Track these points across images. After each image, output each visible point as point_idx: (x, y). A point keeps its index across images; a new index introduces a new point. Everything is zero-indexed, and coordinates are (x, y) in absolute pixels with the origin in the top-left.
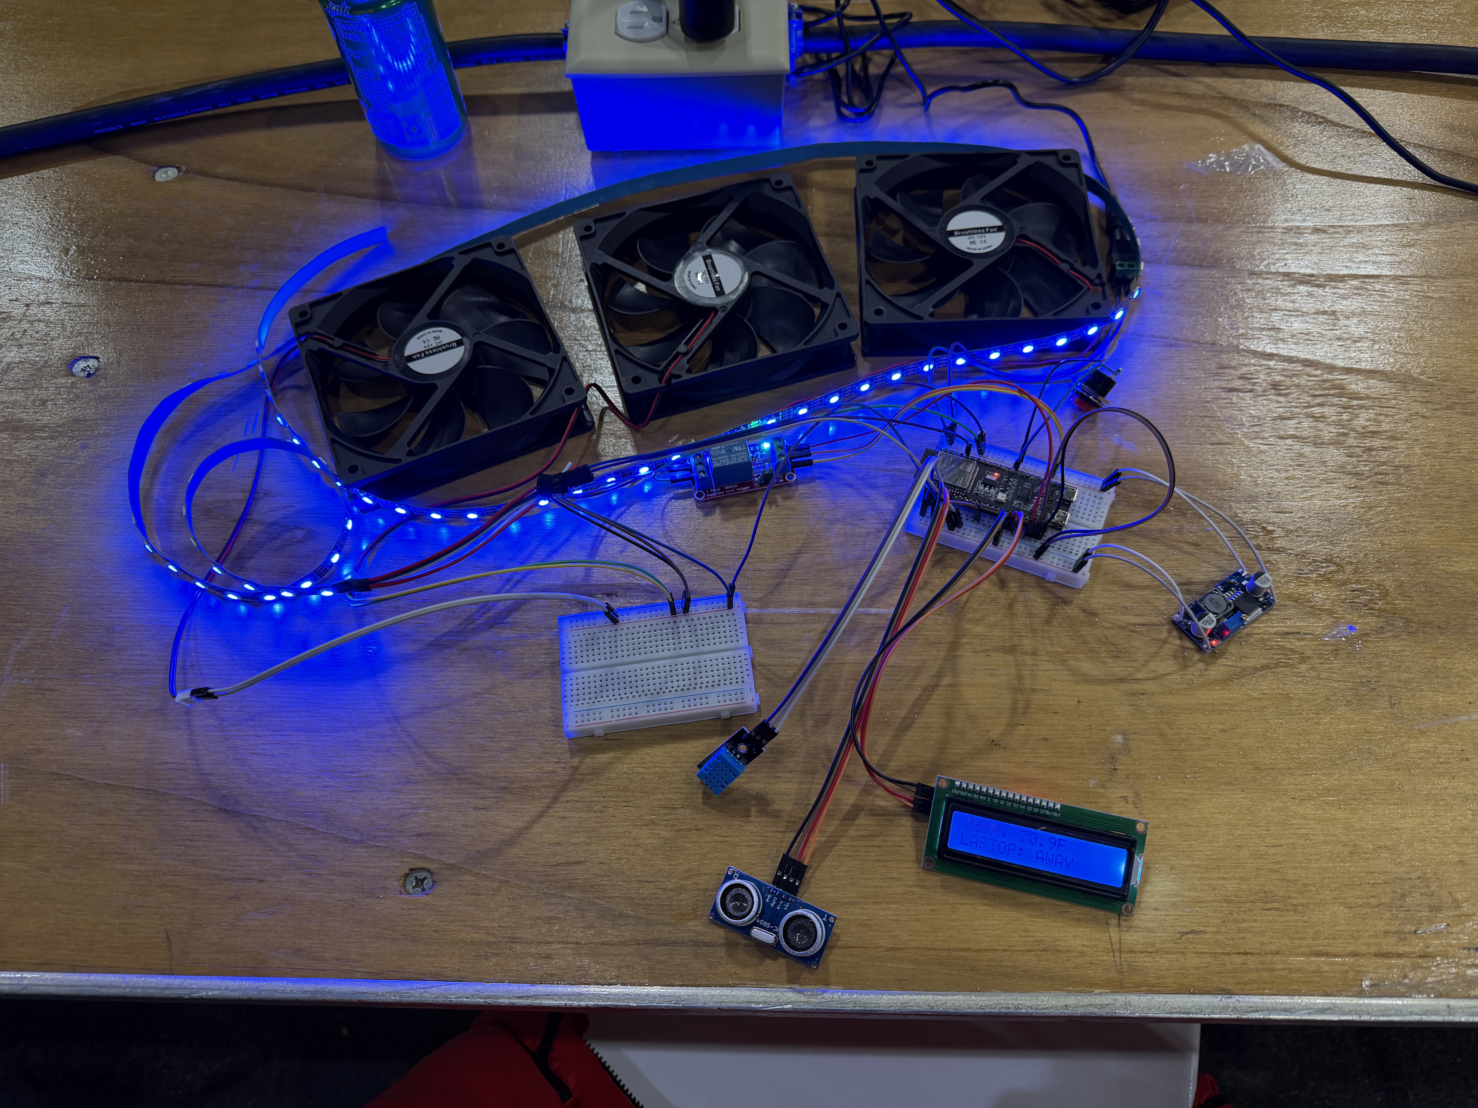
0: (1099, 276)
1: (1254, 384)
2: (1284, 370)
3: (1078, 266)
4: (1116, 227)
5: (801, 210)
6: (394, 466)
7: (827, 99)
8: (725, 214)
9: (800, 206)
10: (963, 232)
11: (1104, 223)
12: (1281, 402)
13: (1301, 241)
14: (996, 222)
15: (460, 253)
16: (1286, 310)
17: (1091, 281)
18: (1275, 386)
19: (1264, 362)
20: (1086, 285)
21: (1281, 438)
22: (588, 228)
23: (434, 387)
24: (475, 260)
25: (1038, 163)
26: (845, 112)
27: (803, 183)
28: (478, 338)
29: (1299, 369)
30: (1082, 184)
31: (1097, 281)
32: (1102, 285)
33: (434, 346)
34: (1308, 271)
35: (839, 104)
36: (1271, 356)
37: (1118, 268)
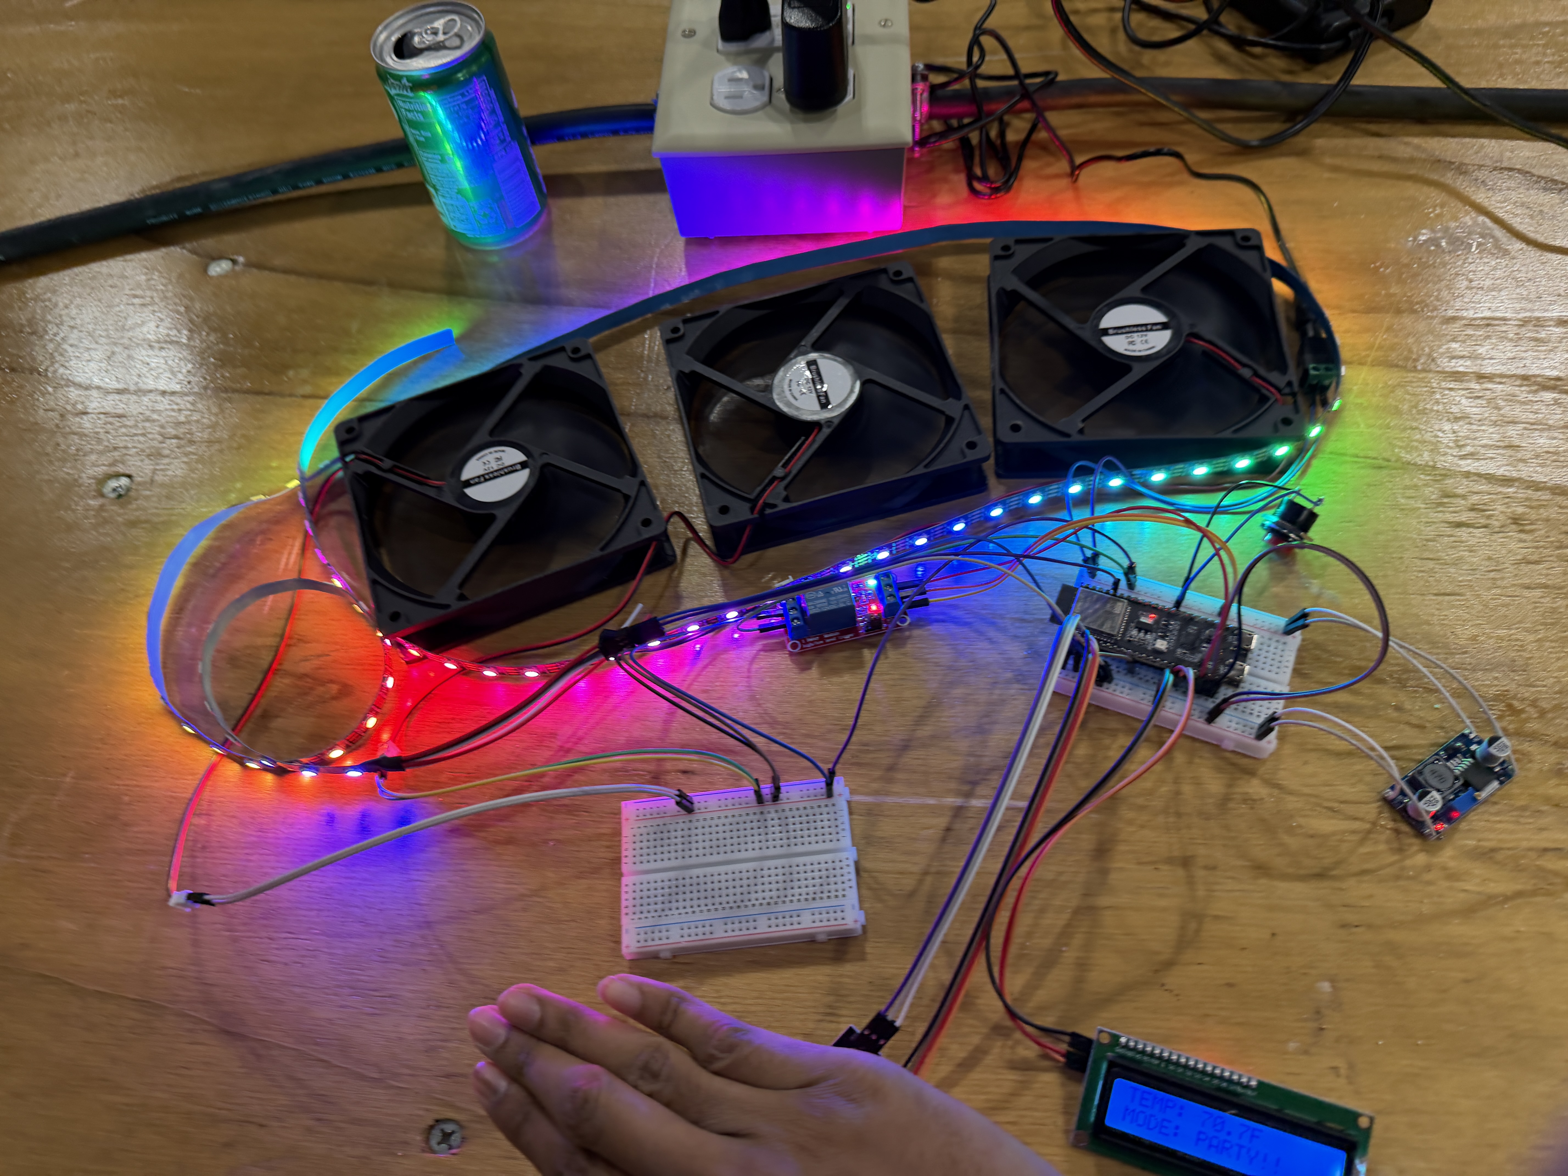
0: (1289, 384)
1: (1489, 517)
2: (1527, 499)
3: (1262, 371)
4: (1307, 321)
5: (922, 306)
6: (441, 612)
7: (957, 171)
8: (833, 313)
9: (922, 300)
10: (1119, 330)
11: (1293, 315)
12: (1525, 541)
13: (1543, 335)
14: (1160, 317)
15: (531, 359)
16: (1527, 423)
17: (1279, 390)
18: (1516, 520)
19: (1500, 489)
20: (1274, 395)
21: (1528, 588)
22: (675, 330)
23: (492, 518)
24: (546, 368)
25: (1210, 247)
26: (978, 186)
27: (926, 271)
28: (546, 459)
29: (1547, 497)
30: (1264, 269)
31: (1287, 390)
32: (1294, 395)
33: (496, 468)
34: (1555, 373)
35: (971, 178)
36: (1507, 481)
37: (1312, 372)
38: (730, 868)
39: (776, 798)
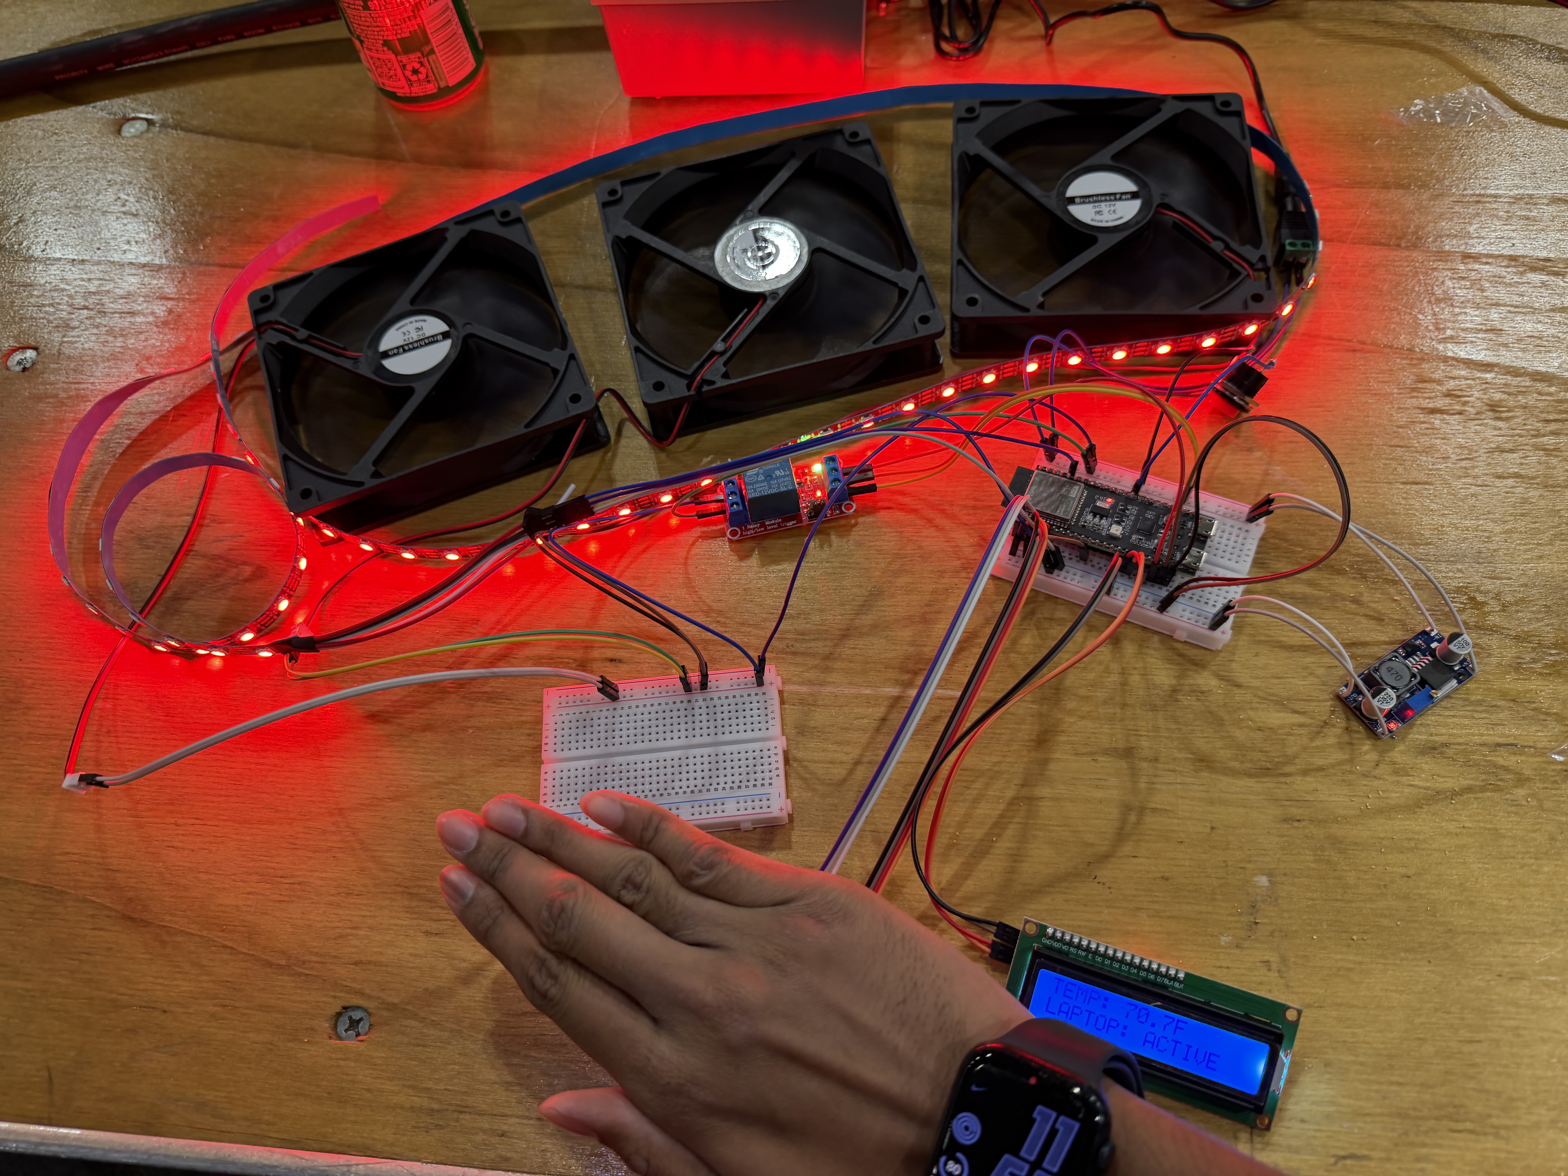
0: (1263, 259)
1: (1465, 403)
2: (1506, 385)
3: (1234, 245)
4: (1288, 194)
5: (880, 170)
6: (354, 490)
7: (924, 31)
8: (784, 175)
9: (879, 164)
10: (1086, 199)
11: (1272, 189)
12: (1500, 429)
13: (1534, 214)
14: (1131, 187)
15: (457, 223)
16: (1512, 306)
17: (1251, 265)
18: (1494, 407)
19: (1479, 375)
20: (1244, 270)
21: (1499, 477)
22: (613, 192)
23: (410, 391)
24: (473, 232)
25: (1188, 111)
26: (946, 47)
27: (887, 135)
28: (469, 329)
29: (1528, 384)
30: (1244, 137)
31: (1260, 265)
32: (1267, 270)
33: (416, 338)
34: (1544, 254)
35: (938, 37)
36: (1487, 367)
37: (1288, 248)
38: (654, 756)
39: (704, 685)
